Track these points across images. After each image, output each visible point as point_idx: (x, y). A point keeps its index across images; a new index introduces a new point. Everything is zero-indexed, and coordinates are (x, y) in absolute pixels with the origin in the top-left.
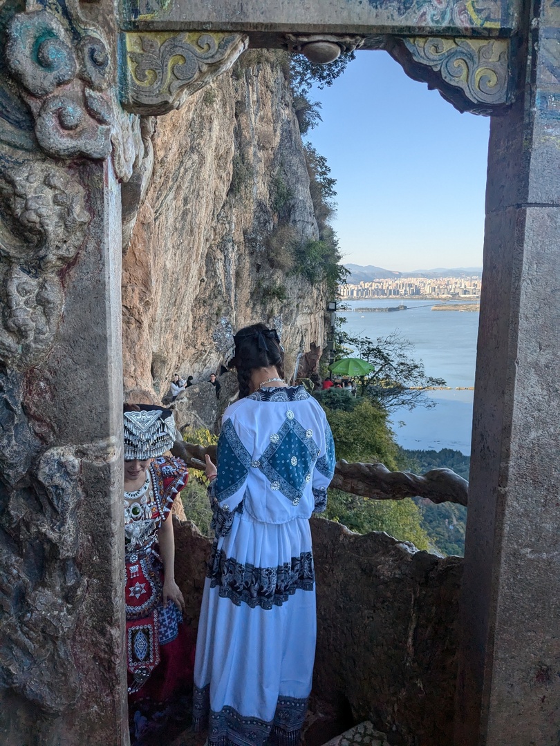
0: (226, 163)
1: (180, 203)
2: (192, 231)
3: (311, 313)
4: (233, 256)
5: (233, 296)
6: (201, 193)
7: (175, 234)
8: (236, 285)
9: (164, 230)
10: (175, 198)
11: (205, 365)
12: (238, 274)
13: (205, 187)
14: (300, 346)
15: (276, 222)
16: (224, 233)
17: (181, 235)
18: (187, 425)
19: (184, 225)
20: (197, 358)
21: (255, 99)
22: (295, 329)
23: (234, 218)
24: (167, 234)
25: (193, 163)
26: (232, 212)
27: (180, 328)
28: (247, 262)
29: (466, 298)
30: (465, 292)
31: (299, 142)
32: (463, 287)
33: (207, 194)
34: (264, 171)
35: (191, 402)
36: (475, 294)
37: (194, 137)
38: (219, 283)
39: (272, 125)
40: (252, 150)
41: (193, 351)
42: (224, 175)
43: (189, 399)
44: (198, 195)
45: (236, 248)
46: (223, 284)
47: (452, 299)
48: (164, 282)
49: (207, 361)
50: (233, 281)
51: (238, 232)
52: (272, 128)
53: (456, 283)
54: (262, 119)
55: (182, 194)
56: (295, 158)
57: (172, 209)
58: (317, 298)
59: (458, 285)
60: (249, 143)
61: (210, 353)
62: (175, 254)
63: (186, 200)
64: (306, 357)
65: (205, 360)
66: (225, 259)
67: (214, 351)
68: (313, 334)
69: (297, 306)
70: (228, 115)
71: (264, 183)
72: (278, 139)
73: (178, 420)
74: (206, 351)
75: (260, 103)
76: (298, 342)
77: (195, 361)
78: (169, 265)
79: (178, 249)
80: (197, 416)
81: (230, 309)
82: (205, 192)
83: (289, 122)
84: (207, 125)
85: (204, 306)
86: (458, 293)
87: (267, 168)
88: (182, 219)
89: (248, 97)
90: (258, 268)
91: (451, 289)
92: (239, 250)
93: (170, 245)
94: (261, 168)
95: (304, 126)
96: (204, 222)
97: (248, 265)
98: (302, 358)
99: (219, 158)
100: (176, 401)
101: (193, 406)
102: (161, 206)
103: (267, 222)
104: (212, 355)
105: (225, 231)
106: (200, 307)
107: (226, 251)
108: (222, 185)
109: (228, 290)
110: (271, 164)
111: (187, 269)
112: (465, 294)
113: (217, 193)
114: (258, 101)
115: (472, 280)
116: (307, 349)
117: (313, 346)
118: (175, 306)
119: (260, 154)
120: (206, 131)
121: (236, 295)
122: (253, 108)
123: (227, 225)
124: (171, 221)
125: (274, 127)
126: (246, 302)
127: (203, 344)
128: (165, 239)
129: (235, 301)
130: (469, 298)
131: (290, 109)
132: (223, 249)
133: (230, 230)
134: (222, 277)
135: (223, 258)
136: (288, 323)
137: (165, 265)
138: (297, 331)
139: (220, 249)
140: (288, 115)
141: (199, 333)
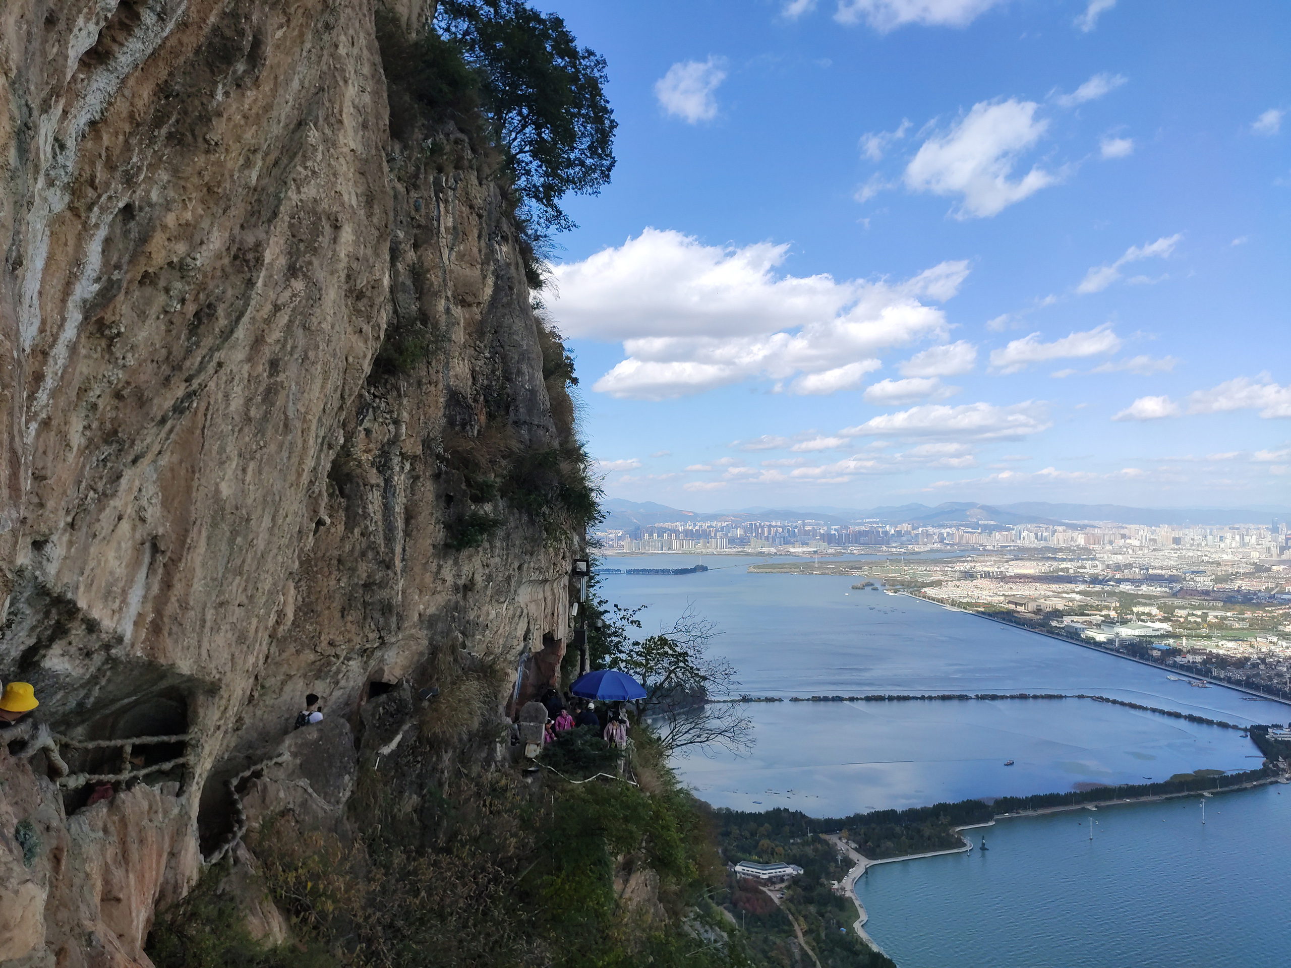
1: (261, 369)
2: (286, 426)
3: (545, 581)
4: (400, 480)
5: (398, 549)
6: (311, 354)
7: (246, 430)
9: (219, 421)
10: (249, 360)
11: (337, 683)
12: (409, 516)
13: (322, 346)
14: (525, 640)
15: (484, 423)
16: (386, 440)
17: (261, 431)
19: (267, 413)
20: (320, 671)
21: (450, 224)
22: (515, 609)
23: (405, 414)
25: (294, 295)
26: (400, 404)
27: (255, 620)
28: (428, 492)
31: (524, 297)
33: (325, 358)
34: (463, 340)
35: (298, 761)
38: (372, 528)
39: (479, 266)
40: (442, 305)
42: (368, 329)
43: (294, 755)
45: (408, 466)
46: (380, 529)
49: (341, 675)
50: (400, 524)
51: (412, 440)
52: (478, 273)
54: (461, 256)
55: (267, 352)
57: (241, 380)
58: (556, 554)
60: (438, 294)
61: (349, 659)
62: (244, 470)
63: (274, 365)
64: (535, 659)
65: (337, 673)
66: (386, 484)
67: (355, 656)
68: (549, 617)
69: (520, 568)
71: (463, 359)
72: (489, 291)
74: (337, 656)
75: (458, 233)
76: (520, 632)
77: (316, 677)
78: (227, 491)
80: (310, 790)
81: (391, 575)
83: (508, 265)
84: (328, 230)
87: (470, 335)
88: (264, 400)
89: (438, 221)
90: (449, 501)
94: (459, 336)
96: (316, 410)
98: (528, 661)
100: (265, 762)
101: (305, 770)
104: (351, 663)
105: (386, 436)
107: (389, 472)
108: (361, 344)
109: (389, 539)
110: (478, 330)
111: (272, 499)
113: (351, 359)
114: (454, 228)
116: (537, 645)
117: (549, 639)
118: (241, 574)
119: (458, 311)
121: (404, 550)
122: (445, 239)
123: (392, 427)
125: (482, 270)
126: (424, 561)
127: (331, 644)
129: (403, 560)
131: (511, 247)
132: (383, 468)
133: (397, 435)
134: (378, 517)
135: (382, 484)
136: (502, 600)
137: (218, 491)
138: (518, 613)
139: (378, 469)
140: (507, 253)
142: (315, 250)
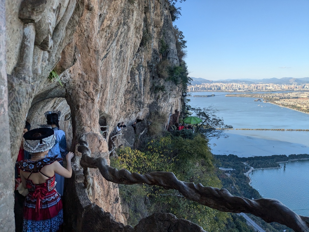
0: (140, 31)
1: (119, 47)
2: (124, 60)
3: (176, 97)
4: (142, 73)
5: (142, 89)
6: (128, 43)
7: (116, 61)
8: (144, 85)
9: (111, 59)
10: (116, 45)
11: (130, 119)
12: (144, 80)
13: (130, 41)
14: (171, 111)
15: (161, 58)
16: (139, 63)
17: (119, 62)
18: (122, 145)
19: (120, 57)
20: (127, 116)
21: (153, 6)
22: (169, 104)
23: (143, 56)
24: (113, 61)
25: (125, 30)
26: (142, 54)
27: (118, 103)
28: (149, 75)
29: (240, 91)
30: (239, 89)
31: (171, 25)
32: (239, 87)
33: (131, 44)
34: (156, 37)
35: (123, 135)
36: (243, 90)
37: (125, 18)
38: (137, 84)
39: (160, 17)
40: (151, 28)
41: (125, 113)
42: (139, 36)
43: (123, 133)
44: (127, 44)
45: (144, 69)
46: (138, 84)
47: (234, 92)
48: (111, 82)
49: (131, 117)
50: (142, 83)
51: (145, 62)
52: (160, 18)
53: (236, 85)
54: (156, 14)
55: (120, 43)
56: (169, 31)
57: (115, 50)
58: (178, 91)
59: (236, 86)
60: (150, 25)
61: (132, 114)
62: (116, 70)
63: (121, 46)
64: (173, 116)
65: (130, 117)
66: (139, 74)
67: (134, 113)
68: (176, 106)
69: (170, 94)
70: (140, 9)
71: (156, 42)
72: (162, 23)
73: (118, 143)
74: (130, 113)
75: (155, 8)
76: (170, 109)
77: (126, 117)
78: (113, 75)
79: (118, 68)
80: (126, 141)
81: (141, 95)
82: (130, 43)
83: (167, 16)
84: (131, 13)
85: (130, 94)
86: (237, 90)
87: (158, 35)
88: (119, 54)
89: (150, 5)
90: (153, 78)
91: (233, 88)
92: (145, 70)
93: (114, 66)
94: (155, 35)
95: (174, 18)
96: (129, 56)
97: (149, 77)
98: (171, 116)
99: (136, 28)
100: (117, 135)
101: (124, 137)
102: (109, 48)
103: (157, 58)
104: (133, 115)
105: (139, 62)
106: (128, 94)
107: (140, 71)
108: (137, 40)
109: (140, 87)
110: (159, 34)
111: (121, 77)
112: (239, 90)
113: (135, 44)
114: (154, 7)
115: (242, 84)
116: (174, 112)
117: (176, 111)
118: (116, 93)
119: (155, 29)
120: (131, 16)
121: (143, 89)
122: (152, 10)
123: (140, 59)
124: (114, 55)
125: (161, 18)
126: (148, 92)
127: (129, 110)
128: (112, 63)
129: (143, 92)
130: (241, 91)
131: (168, 11)
132: (138, 69)
133: (142, 61)
134: (138, 81)
135: (138, 74)
136: (166, 101)
137: (111, 75)
138: (169, 105)
139: (137, 70)
140: (167, 13)
141: (128, 105)
142: (129, 18)
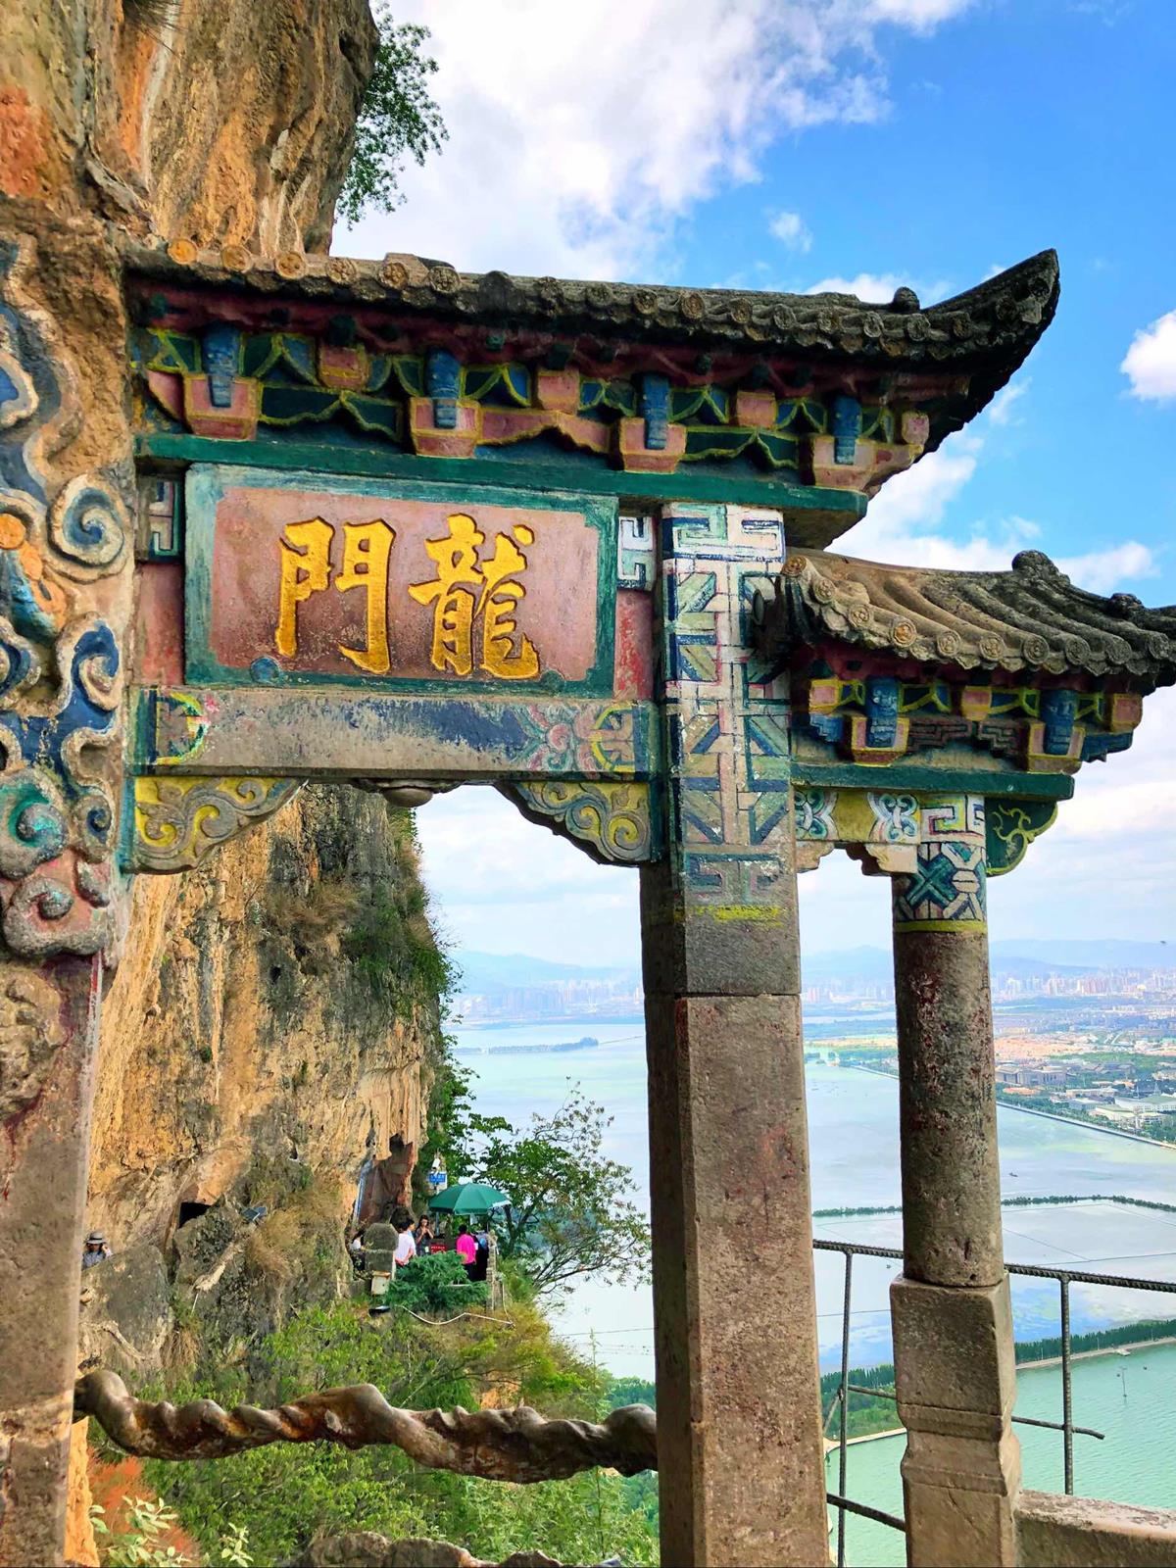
3: (392, 1069)
4: (218, 951)
5: (216, 1038)
8: (225, 1015)
14: (368, 1145)
16: (202, 905)
18: (92, 1361)
22: (357, 1106)
23: (225, 873)
28: (251, 964)
35: (105, 1300)
38: (185, 1013)
41: (118, 1171)
43: (101, 1292)
45: (227, 935)
46: (195, 1013)
50: (218, 1006)
51: (233, 903)
58: (406, 1035)
61: (158, 1174)
64: (380, 1170)
65: (147, 1189)
66: (202, 958)
68: (397, 1115)
69: (362, 1055)
74: (146, 1170)
76: (362, 1137)
77: (122, 1196)
80: (119, 1335)
81: (208, 1068)
90: (276, 975)
92: (234, 938)
97: (252, 970)
103: (296, 878)
104: (161, 1178)
105: (204, 901)
106: (141, 1069)
107: (205, 943)
109: (205, 1026)
117: (397, 1143)
121: (222, 1037)
123: (210, 889)
126: (246, 1050)
129: (221, 1049)
132: (198, 937)
133: (215, 898)
134: (193, 998)
135: (198, 958)
136: (341, 1095)
138: (360, 1112)
139: (192, 939)
141: (135, 1129)
